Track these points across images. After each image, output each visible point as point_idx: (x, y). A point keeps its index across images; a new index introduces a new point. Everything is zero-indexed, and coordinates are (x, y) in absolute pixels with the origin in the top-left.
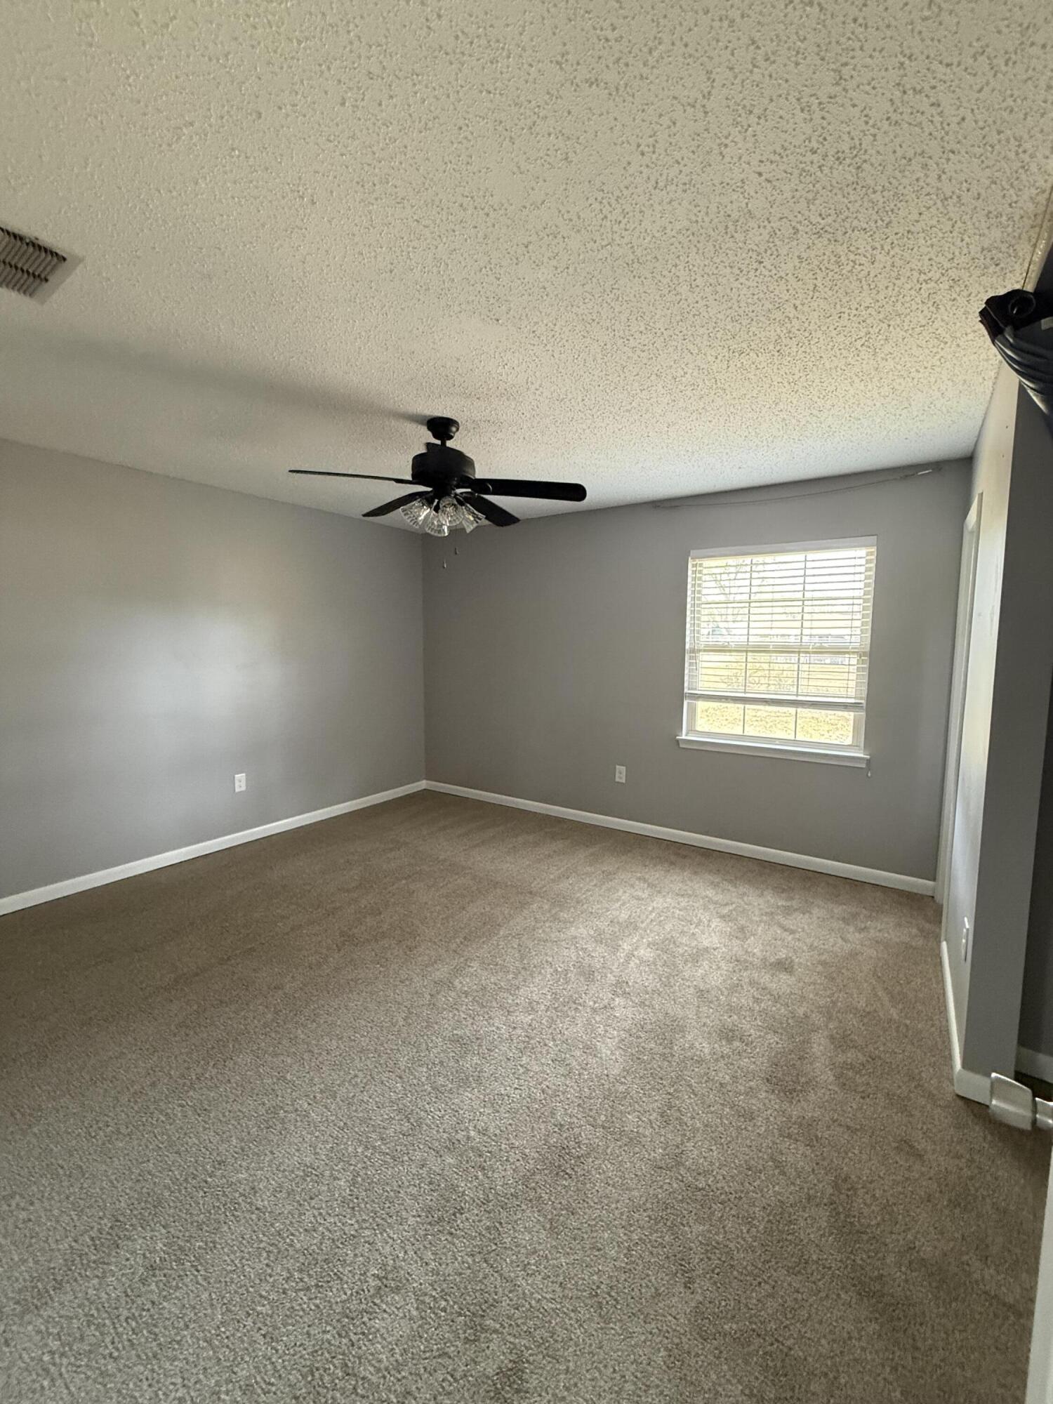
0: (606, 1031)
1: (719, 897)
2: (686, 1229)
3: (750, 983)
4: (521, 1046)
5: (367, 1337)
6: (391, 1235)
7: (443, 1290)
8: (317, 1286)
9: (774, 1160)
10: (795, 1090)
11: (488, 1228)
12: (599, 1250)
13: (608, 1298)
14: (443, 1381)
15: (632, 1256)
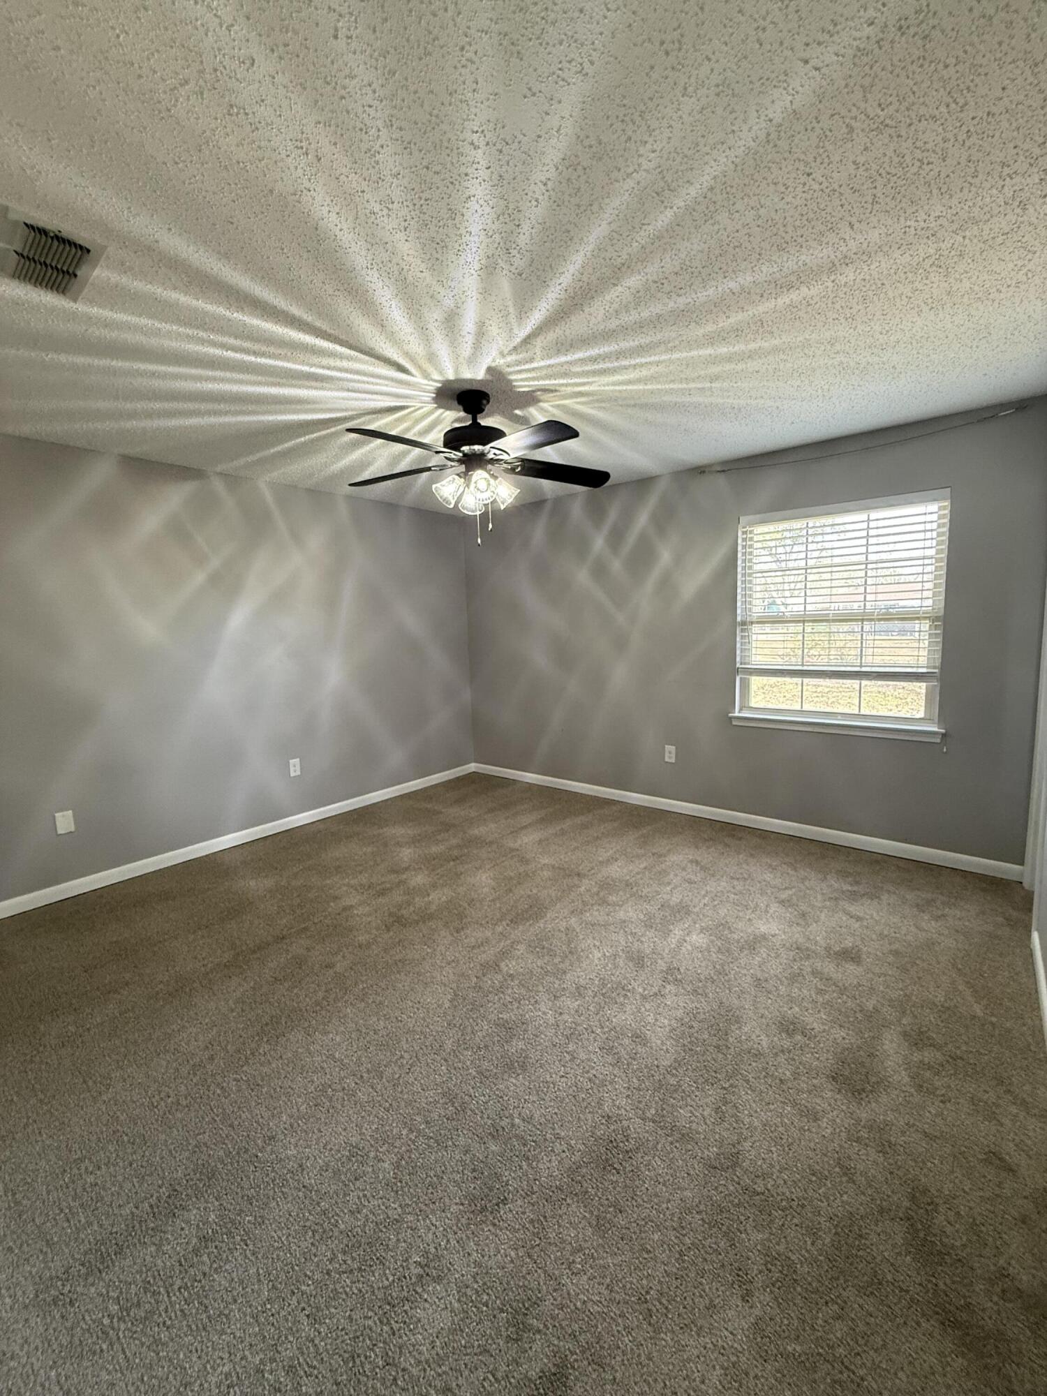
0: (656, 1020)
1: (778, 882)
2: (743, 1236)
3: (813, 973)
4: (567, 1032)
5: (408, 1326)
6: (434, 1222)
7: (485, 1284)
8: (360, 1269)
9: (841, 1167)
10: (863, 1090)
11: (532, 1221)
12: (648, 1252)
13: (659, 1306)
14: (484, 1379)
15: (684, 1261)
